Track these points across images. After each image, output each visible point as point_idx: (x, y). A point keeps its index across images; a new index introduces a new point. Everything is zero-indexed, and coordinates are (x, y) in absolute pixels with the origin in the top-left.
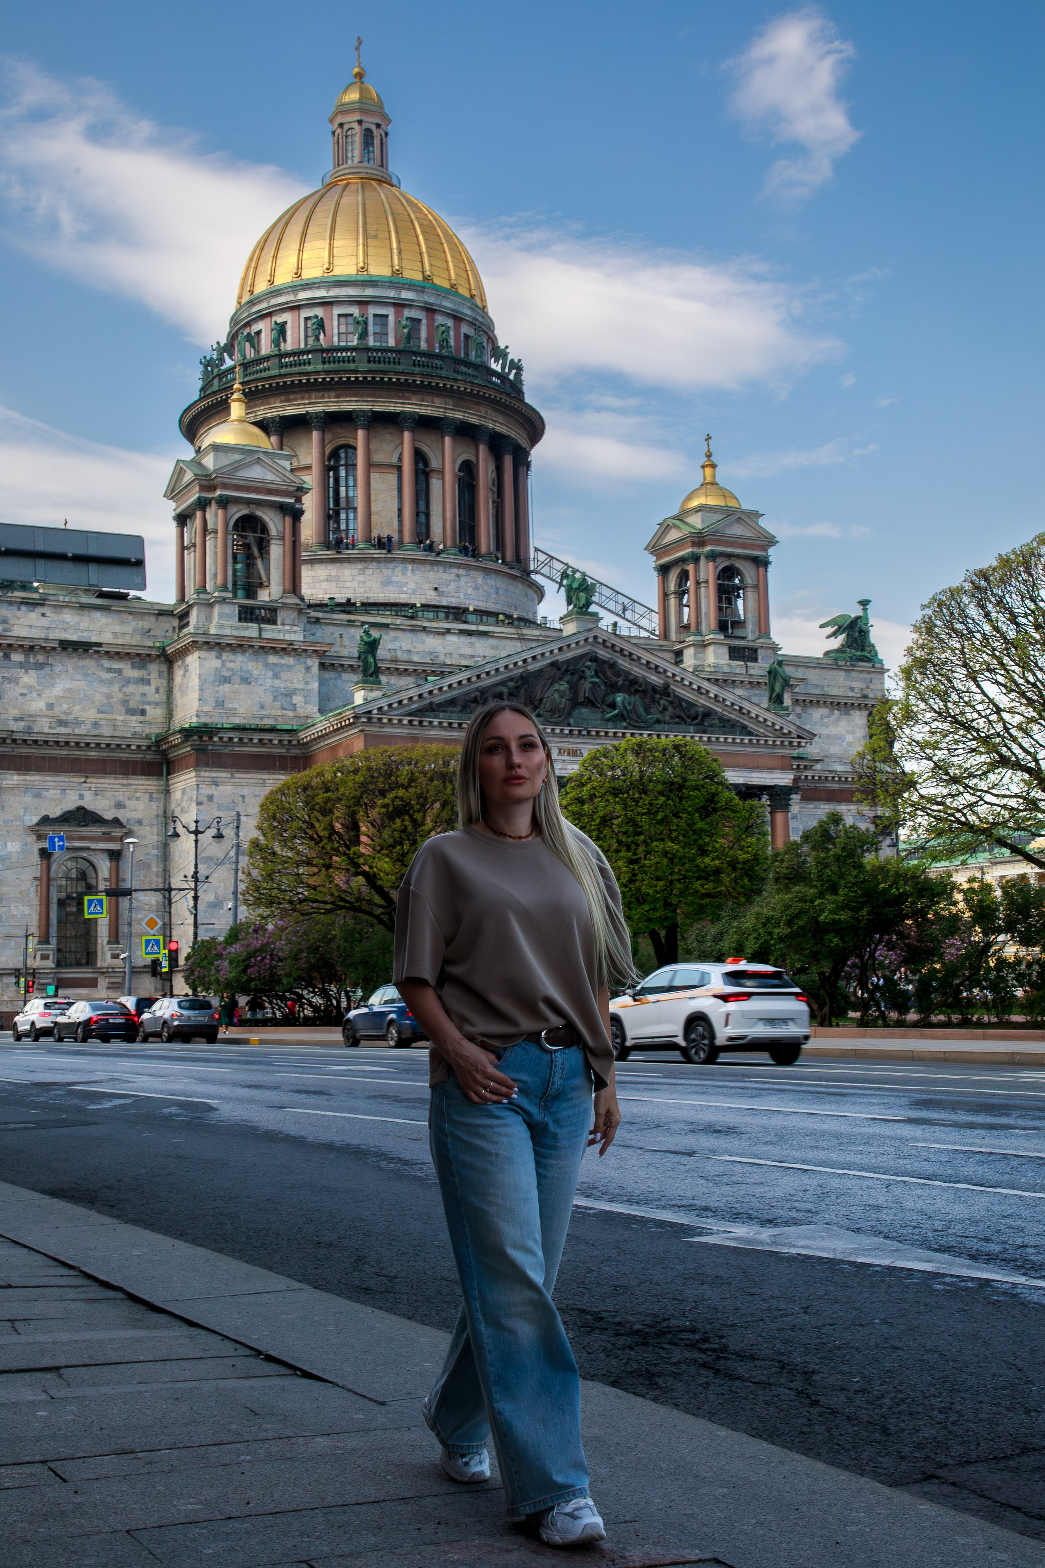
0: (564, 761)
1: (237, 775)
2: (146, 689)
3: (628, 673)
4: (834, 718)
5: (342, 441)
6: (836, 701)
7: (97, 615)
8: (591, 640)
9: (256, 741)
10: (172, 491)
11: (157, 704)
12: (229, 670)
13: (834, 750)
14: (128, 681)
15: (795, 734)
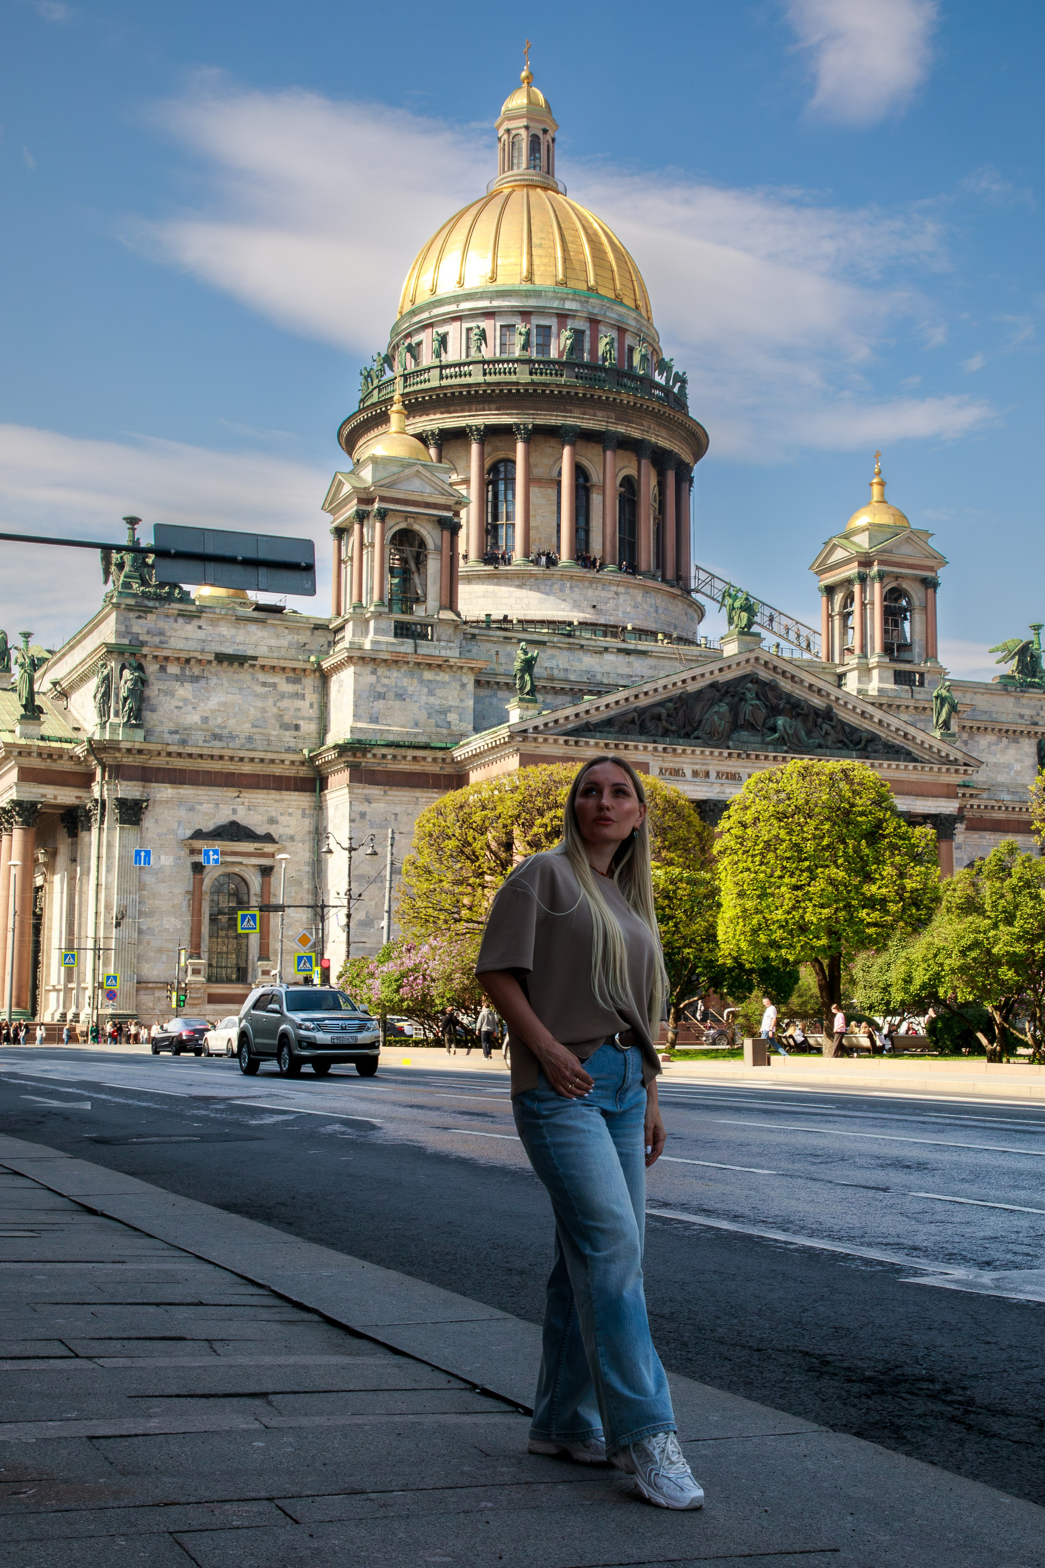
0: (722, 784)
1: (389, 793)
2: (300, 703)
3: (789, 696)
4: (1001, 746)
5: (501, 455)
6: (1004, 728)
7: (253, 628)
8: (752, 661)
9: (409, 758)
10: (330, 504)
11: (310, 719)
12: (383, 686)
13: (1001, 778)
14: (283, 696)
15: (961, 761)
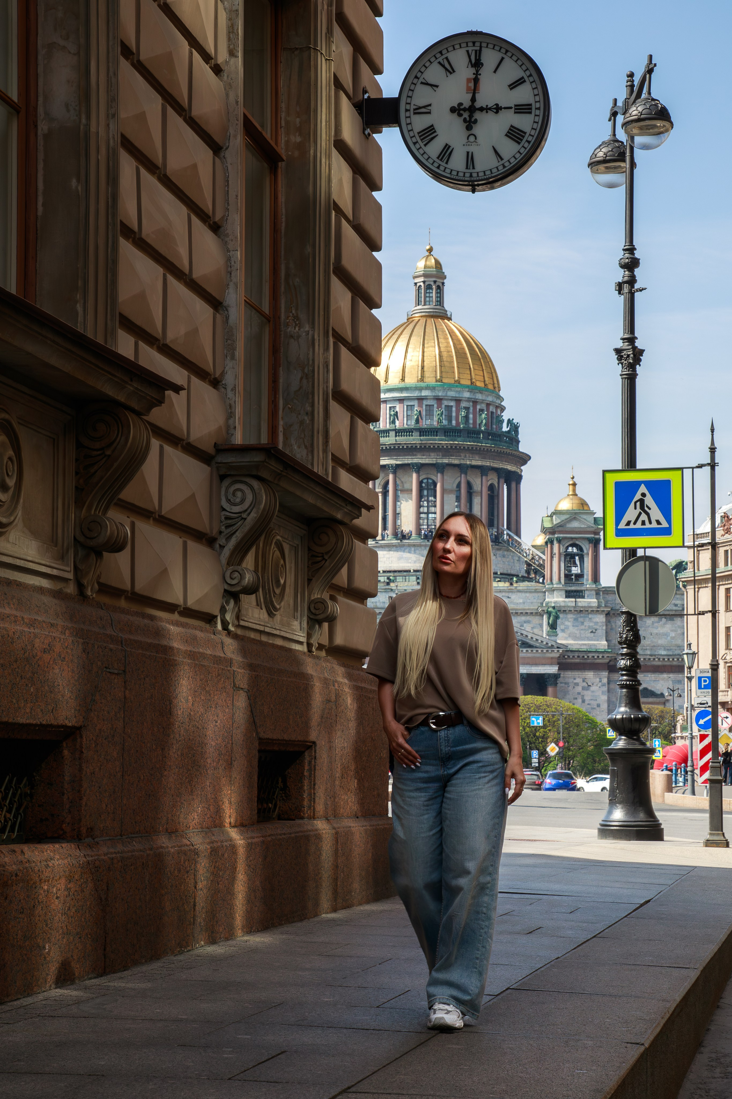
4: (661, 623)
13: (660, 642)
15: (555, 646)
